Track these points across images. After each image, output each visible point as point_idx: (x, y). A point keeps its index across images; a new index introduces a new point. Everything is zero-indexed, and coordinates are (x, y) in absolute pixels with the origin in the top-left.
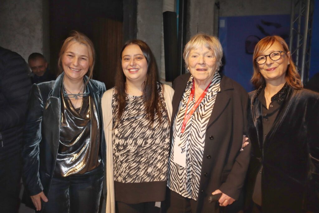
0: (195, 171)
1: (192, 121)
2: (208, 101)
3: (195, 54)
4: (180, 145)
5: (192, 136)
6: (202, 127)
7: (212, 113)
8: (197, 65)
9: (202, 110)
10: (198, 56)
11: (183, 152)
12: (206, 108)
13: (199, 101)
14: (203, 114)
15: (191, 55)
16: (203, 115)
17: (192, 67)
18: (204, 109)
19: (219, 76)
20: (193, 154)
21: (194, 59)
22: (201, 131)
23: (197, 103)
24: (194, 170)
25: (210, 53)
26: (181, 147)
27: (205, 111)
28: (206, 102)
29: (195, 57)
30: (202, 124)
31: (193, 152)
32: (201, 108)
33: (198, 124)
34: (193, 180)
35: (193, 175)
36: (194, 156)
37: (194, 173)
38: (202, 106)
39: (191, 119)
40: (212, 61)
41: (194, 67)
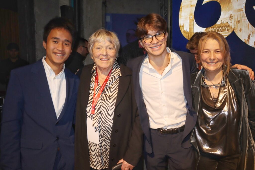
0: (107, 145)
1: (102, 102)
2: (112, 84)
3: (99, 47)
4: (93, 125)
5: (102, 115)
6: (110, 106)
7: (118, 93)
8: (101, 56)
9: (108, 92)
10: (102, 49)
11: (97, 130)
12: (112, 90)
14: (110, 95)
15: (96, 47)
16: (110, 96)
17: (96, 57)
18: (110, 90)
20: (105, 130)
21: (98, 50)
22: (110, 110)
24: (106, 143)
25: (111, 46)
26: (95, 126)
27: (111, 93)
28: (111, 85)
29: (98, 48)
30: (110, 103)
31: (104, 129)
32: (107, 90)
33: (107, 104)
34: (106, 152)
35: (106, 148)
36: (105, 132)
37: (106, 146)
38: (108, 88)
39: (100, 101)
40: (113, 52)
41: (98, 57)
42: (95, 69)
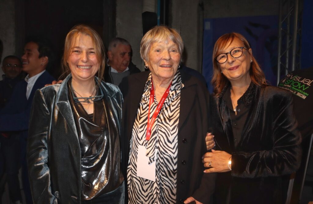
0: (164, 183)
1: (159, 125)
2: (172, 100)
3: (158, 48)
4: (148, 154)
5: (160, 142)
6: (171, 130)
7: (180, 112)
9: (167, 111)
10: (162, 51)
11: (151, 162)
12: (172, 108)
13: (162, 102)
14: (170, 115)
16: (170, 117)
18: (170, 109)
19: (179, 73)
20: (162, 163)
21: (157, 53)
22: (172, 135)
23: (160, 105)
24: (163, 182)
26: (150, 156)
27: (171, 112)
28: (170, 102)
30: (171, 126)
31: (162, 161)
32: (166, 109)
33: (166, 127)
34: (162, 194)
35: (163, 189)
36: (163, 165)
37: (163, 185)
38: (167, 106)
39: (156, 122)
40: (177, 56)
41: (157, 62)
42: (150, 79)
